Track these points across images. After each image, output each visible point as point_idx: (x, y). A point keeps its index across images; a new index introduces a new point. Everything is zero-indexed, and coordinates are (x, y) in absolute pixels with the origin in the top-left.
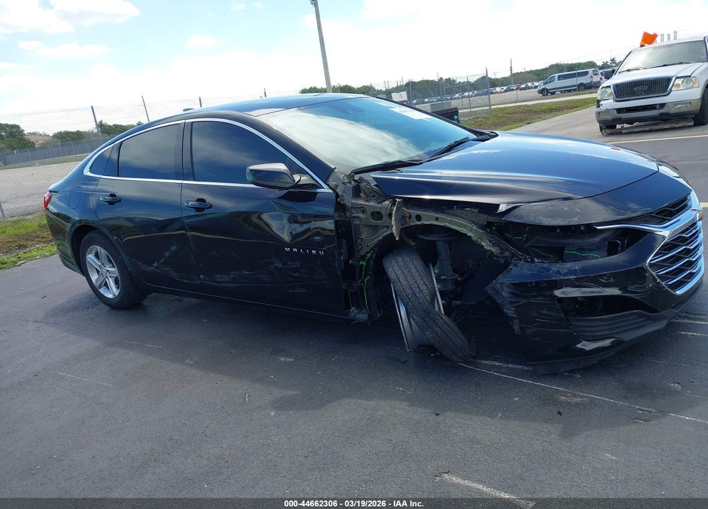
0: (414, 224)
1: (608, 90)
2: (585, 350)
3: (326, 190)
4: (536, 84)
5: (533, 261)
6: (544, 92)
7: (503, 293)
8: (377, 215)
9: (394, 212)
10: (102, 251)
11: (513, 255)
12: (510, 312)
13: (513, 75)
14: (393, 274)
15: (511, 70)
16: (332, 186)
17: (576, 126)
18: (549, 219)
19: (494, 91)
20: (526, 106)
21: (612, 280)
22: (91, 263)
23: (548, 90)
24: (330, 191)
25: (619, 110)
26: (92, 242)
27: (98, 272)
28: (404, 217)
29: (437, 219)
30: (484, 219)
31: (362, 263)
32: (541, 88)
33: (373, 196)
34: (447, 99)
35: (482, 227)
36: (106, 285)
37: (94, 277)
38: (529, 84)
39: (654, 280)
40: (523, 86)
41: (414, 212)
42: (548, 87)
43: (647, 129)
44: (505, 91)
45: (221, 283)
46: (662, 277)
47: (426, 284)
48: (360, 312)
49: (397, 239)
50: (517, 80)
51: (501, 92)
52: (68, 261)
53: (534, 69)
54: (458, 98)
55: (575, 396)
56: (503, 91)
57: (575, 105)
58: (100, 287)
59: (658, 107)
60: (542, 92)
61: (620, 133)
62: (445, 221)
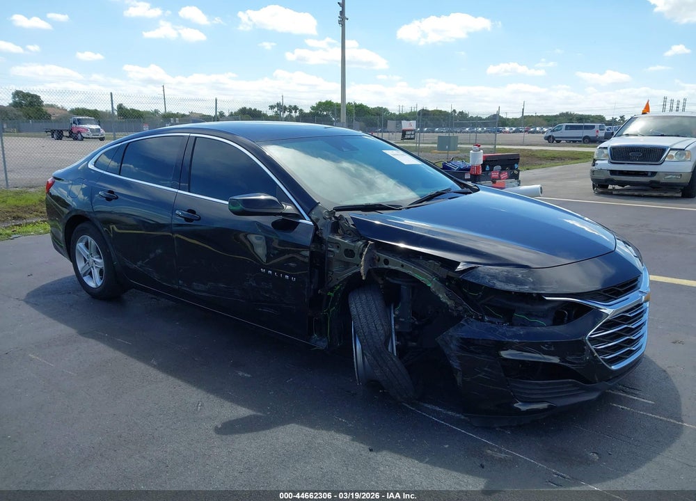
0: (382, 266)
1: (605, 151)
2: (520, 409)
3: (308, 222)
4: (545, 130)
5: (482, 320)
6: (550, 139)
7: (452, 346)
8: (350, 253)
9: (364, 253)
10: (93, 242)
11: (466, 311)
12: (455, 364)
13: (524, 117)
14: (355, 310)
15: (523, 113)
16: (313, 219)
17: (573, 179)
18: (502, 284)
19: (503, 131)
20: (531, 150)
21: (553, 349)
22: (80, 252)
23: (554, 138)
24: (311, 223)
25: (613, 172)
26: (84, 232)
27: (85, 260)
28: (373, 259)
29: (402, 266)
30: (444, 272)
31: (329, 294)
32: (548, 135)
33: (350, 234)
34: (456, 132)
35: (442, 280)
36: (90, 274)
37: (81, 265)
38: (538, 129)
39: (592, 353)
40: (532, 129)
41: (383, 256)
42: (555, 134)
43: (636, 193)
44: (514, 132)
45: (198, 291)
46: (600, 352)
47: (382, 325)
48: (321, 340)
49: (363, 278)
50: (527, 123)
51: (509, 133)
52: (58, 245)
53: (545, 115)
54: (467, 132)
55: (501, 452)
56: (511, 131)
57: (576, 156)
58: (85, 275)
59: (649, 174)
60: (548, 138)
61: (610, 194)
62: (410, 269)
